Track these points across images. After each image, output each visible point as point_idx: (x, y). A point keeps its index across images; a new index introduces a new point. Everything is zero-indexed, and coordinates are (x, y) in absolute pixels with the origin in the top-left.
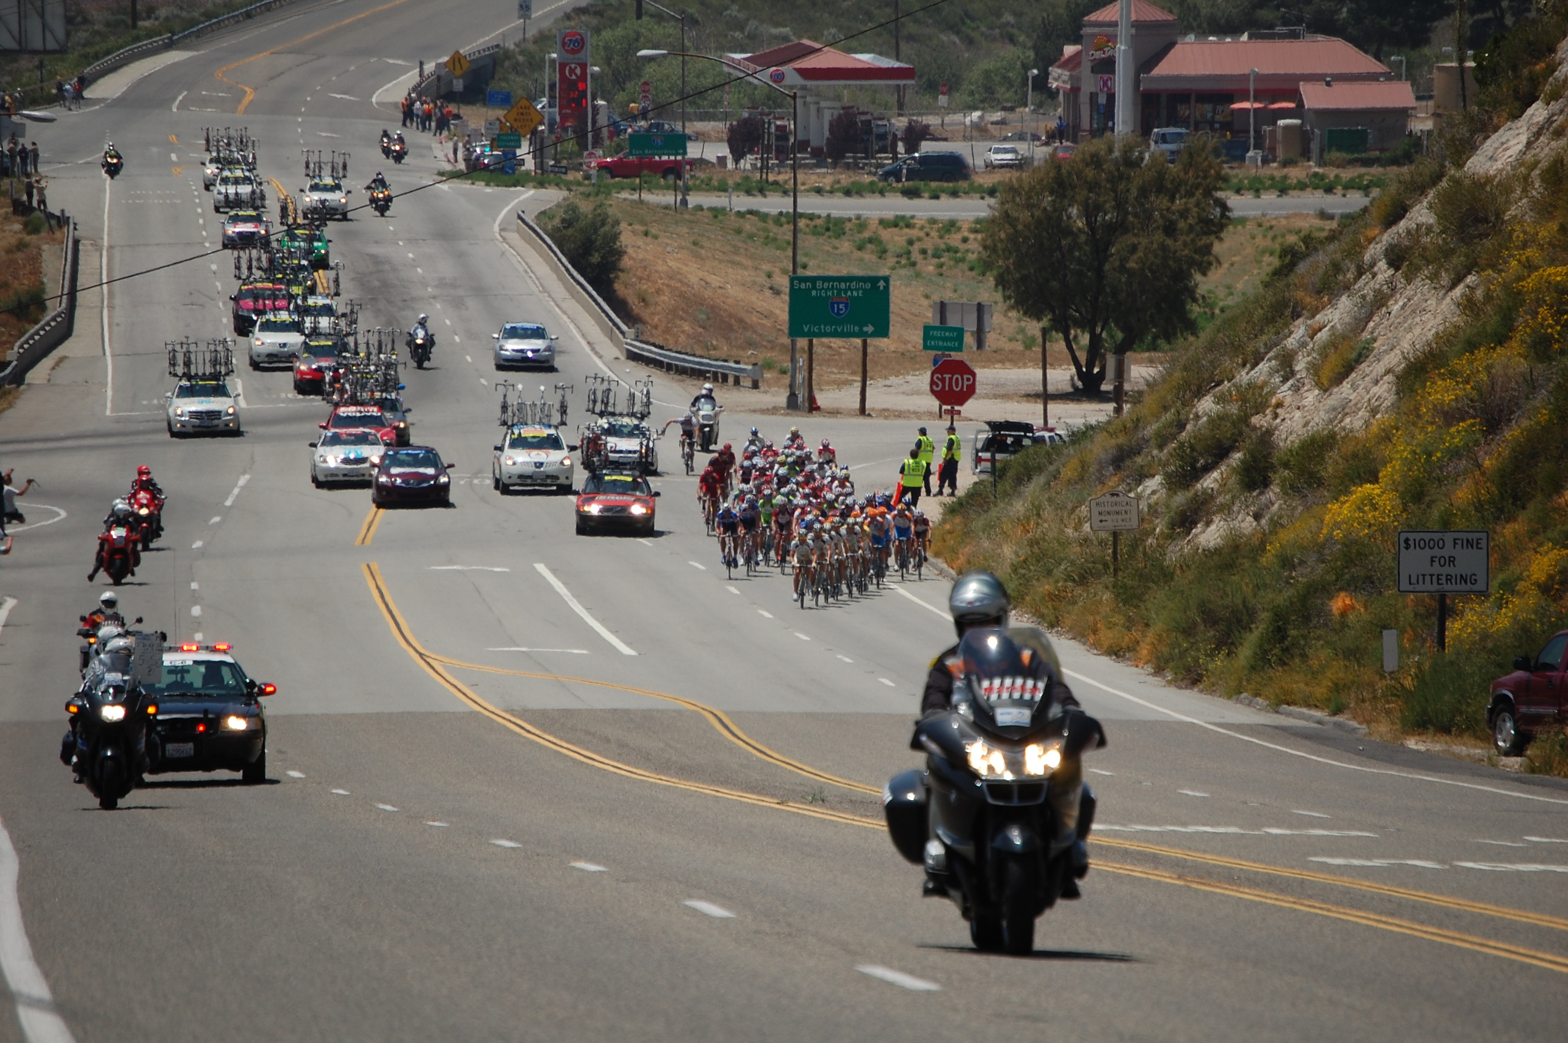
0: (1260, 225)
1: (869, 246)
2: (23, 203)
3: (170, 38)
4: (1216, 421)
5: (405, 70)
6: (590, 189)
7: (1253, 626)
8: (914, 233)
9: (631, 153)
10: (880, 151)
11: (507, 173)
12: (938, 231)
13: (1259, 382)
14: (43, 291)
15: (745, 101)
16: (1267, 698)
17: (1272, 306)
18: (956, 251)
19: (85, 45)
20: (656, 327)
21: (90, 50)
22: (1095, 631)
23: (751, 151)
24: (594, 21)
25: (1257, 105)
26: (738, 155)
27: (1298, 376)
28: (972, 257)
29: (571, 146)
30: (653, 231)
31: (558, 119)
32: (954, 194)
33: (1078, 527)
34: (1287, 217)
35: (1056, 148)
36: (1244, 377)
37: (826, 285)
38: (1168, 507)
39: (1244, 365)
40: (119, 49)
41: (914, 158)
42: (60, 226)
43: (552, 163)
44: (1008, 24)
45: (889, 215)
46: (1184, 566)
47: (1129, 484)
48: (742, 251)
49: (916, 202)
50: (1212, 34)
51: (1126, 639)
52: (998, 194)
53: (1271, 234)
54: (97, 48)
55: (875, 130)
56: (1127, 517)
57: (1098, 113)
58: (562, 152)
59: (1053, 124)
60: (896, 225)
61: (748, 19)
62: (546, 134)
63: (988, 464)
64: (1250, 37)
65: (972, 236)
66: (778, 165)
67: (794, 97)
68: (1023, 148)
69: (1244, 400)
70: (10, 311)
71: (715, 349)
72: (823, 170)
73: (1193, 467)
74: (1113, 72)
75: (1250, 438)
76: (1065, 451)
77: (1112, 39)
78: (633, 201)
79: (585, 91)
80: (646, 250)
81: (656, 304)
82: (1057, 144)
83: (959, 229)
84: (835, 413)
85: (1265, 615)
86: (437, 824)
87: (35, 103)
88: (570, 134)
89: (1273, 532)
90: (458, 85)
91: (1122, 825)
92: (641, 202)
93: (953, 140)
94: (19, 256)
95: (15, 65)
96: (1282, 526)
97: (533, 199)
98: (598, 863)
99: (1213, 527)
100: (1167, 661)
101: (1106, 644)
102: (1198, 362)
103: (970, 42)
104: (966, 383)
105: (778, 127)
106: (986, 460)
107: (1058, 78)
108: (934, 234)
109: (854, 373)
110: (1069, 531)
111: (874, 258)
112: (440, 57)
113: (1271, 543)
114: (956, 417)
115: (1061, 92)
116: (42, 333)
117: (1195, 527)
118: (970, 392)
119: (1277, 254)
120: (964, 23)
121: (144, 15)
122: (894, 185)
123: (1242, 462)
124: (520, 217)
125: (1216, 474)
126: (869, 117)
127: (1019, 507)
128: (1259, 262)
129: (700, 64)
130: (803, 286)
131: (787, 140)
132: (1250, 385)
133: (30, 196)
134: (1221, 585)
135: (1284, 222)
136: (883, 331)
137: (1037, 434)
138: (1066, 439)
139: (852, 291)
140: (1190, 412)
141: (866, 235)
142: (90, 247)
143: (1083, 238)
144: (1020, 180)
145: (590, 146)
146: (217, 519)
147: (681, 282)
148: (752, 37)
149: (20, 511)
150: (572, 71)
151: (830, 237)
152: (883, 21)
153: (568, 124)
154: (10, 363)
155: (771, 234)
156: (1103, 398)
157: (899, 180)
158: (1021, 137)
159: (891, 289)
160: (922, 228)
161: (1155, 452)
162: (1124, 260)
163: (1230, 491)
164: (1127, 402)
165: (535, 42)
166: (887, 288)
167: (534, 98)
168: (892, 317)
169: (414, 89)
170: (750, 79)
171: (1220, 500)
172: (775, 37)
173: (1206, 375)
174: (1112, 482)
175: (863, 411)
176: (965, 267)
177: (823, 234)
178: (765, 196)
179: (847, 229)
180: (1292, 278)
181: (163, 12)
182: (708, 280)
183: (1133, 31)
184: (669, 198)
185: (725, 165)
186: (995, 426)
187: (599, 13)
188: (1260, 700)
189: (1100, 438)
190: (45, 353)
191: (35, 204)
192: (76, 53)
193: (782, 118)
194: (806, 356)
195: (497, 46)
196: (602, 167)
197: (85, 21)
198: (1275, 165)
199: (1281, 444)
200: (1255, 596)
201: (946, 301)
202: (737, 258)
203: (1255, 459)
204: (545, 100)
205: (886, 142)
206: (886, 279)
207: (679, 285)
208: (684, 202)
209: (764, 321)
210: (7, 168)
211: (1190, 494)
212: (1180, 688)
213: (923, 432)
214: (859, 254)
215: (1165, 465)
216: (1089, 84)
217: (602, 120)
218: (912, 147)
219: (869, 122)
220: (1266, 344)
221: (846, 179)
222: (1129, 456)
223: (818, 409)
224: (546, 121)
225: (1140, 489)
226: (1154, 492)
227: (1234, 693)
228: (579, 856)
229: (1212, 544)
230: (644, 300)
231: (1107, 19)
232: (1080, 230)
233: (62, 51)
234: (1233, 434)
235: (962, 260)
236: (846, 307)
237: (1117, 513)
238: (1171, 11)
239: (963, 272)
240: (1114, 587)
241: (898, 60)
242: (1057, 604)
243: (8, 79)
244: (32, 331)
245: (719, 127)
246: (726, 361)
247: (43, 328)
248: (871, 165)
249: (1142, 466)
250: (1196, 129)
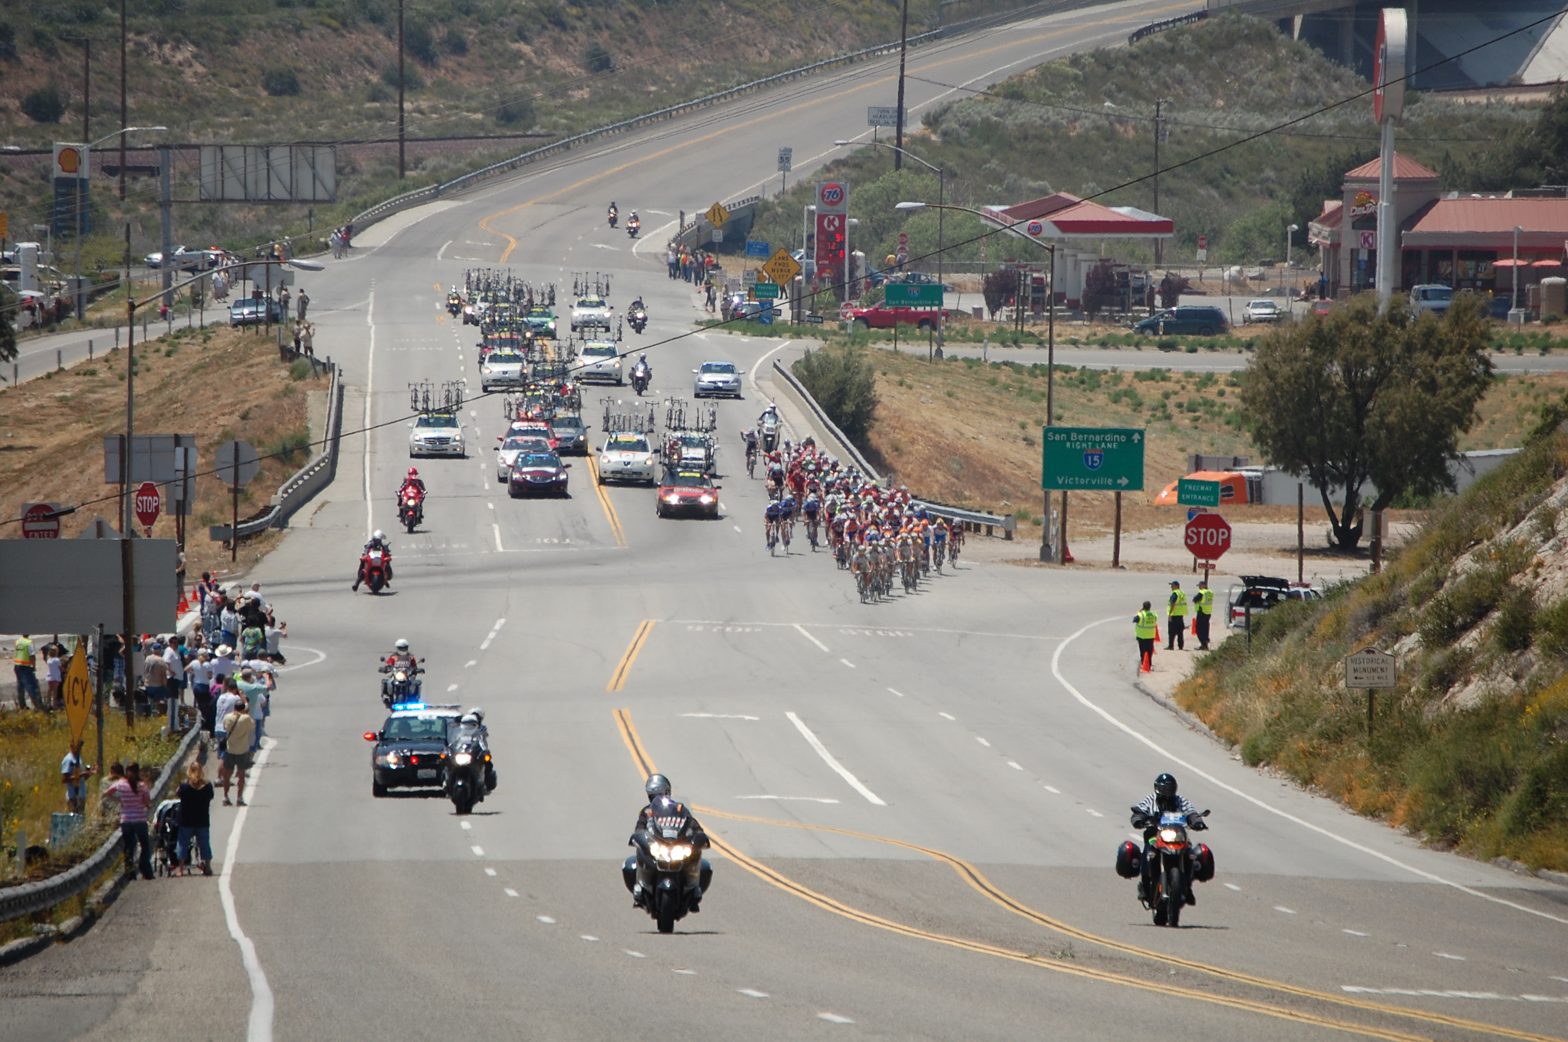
0: (1522, 382)
1: (1125, 400)
2: (290, 350)
3: (436, 188)
4: (1475, 580)
5: (667, 220)
6: (847, 339)
7: (1512, 788)
8: (1170, 386)
9: (887, 304)
10: (1136, 304)
11: (764, 322)
12: (1195, 384)
13: (1519, 542)
14: (308, 436)
15: (1003, 254)
16: (1526, 862)
17: (1533, 464)
18: (1212, 406)
19: (354, 194)
20: (909, 476)
21: (359, 200)
22: (1350, 791)
23: (1007, 303)
24: (854, 174)
25: (1520, 263)
26: (994, 306)
27: (1560, 536)
28: (1227, 411)
29: (828, 297)
30: (908, 382)
31: (816, 269)
32: (1212, 347)
33: (1333, 683)
34: (1550, 376)
35: (1316, 303)
36: (1503, 536)
37: (1081, 436)
38: (1425, 665)
39: (1504, 524)
40: (389, 198)
41: (1172, 312)
42: (326, 372)
43: (808, 313)
44: (1267, 179)
45: (1146, 368)
46: (1442, 724)
47: (1385, 641)
48: (996, 402)
49: (1172, 354)
50: (1475, 191)
51: (1382, 799)
52: (1255, 348)
53: (1533, 392)
54: (365, 197)
55: (1132, 284)
56: (1383, 675)
57: (1359, 269)
58: (819, 302)
59: (1314, 279)
60: (1153, 379)
61: (1005, 173)
62: (804, 284)
63: (1243, 619)
64: (1514, 195)
65: (1228, 390)
66: (1032, 317)
67: (1052, 250)
68: (1282, 303)
69: (1504, 559)
70: (274, 456)
71: (970, 498)
72: (1080, 322)
73: (1451, 625)
74: (1375, 229)
75: (1509, 597)
76: (1320, 607)
77: (1373, 195)
78: (889, 352)
79: (843, 242)
80: (900, 400)
81: (910, 453)
82: (1317, 300)
83: (1216, 382)
84: (1087, 565)
85: (1525, 777)
86: (685, 972)
87: (304, 251)
88: (828, 285)
89: (1533, 694)
90: (718, 236)
91: (1379, 988)
92: (896, 352)
93: (1211, 294)
94: (286, 402)
95: (285, 214)
96: (1543, 688)
97: (788, 349)
98: (844, 1014)
99: (1471, 687)
100: (1422, 823)
101: (1361, 804)
102: (1457, 520)
103: (1229, 195)
104: (1221, 537)
105: (1035, 280)
106: (1240, 614)
107: (1318, 233)
108: (1190, 387)
109: (1107, 525)
110: (1324, 688)
111: (1129, 411)
112: (700, 208)
113: (1530, 705)
114: (1210, 571)
115: (1321, 248)
116: (306, 477)
117: (1453, 686)
118: (1226, 545)
119: (1540, 413)
120: (1224, 178)
121: (412, 165)
122: (1151, 338)
123: (1502, 621)
124: (775, 366)
125: (1474, 634)
126: (1126, 270)
127: (1273, 662)
128: (1520, 421)
129: (959, 216)
130: (1057, 437)
131: (1044, 291)
132: (1510, 544)
133: (298, 342)
134: (1479, 745)
135: (1546, 380)
136: (1137, 483)
137: (1292, 589)
138: (1322, 595)
139: (1106, 443)
140: (1447, 571)
141: (1122, 387)
142: (356, 394)
143: (1343, 392)
144: (1276, 334)
145: (847, 296)
146: (472, 663)
147: (935, 432)
148: (1010, 190)
149: (282, 653)
150: (831, 222)
151: (1085, 390)
152: (1142, 175)
153: (825, 275)
154: (273, 507)
155: (1026, 385)
156: (1359, 554)
157: (1156, 333)
158: (1279, 293)
159: (1146, 441)
160: (1178, 382)
161: (1412, 609)
162: (1383, 415)
163: (1489, 650)
164: (1384, 558)
165: (794, 194)
166: (1141, 441)
167: (792, 249)
168: (1146, 470)
169: (674, 240)
170: (1008, 231)
171: (1478, 659)
172: (1033, 190)
173: (1465, 533)
174: (1369, 638)
175: (1116, 563)
176: (1221, 420)
177: (1078, 387)
178: (1020, 347)
179: (1102, 382)
180: (1556, 438)
181: (431, 163)
182: (963, 431)
183: (1395, 188)
184: (923, 349)
185: (981, 318)
186: (1249, 581)
187: (858, 166)
188: (1518, 863)
189: (1356, 594)
190: (308, 498)
191: (302, 350)
192: (345, 203)
193: (1038, 271)
194: (1060, 508)
195: (757, 198)
196: (859, 317)
197: (354, 171)
198: (1538, 322)
199: (1543, 605)
200: (1514, 755)
201: (1203, 455)
202: (991, 409)
203: (1515, 619)
204: (803, 251)
205: (1144, 295)
206: (1141, 433)
207: (932, 435)
208: (939, 353)
209: (1017, 472)
210: (277, 315)
211: (1447, 652)
212: (1437, 850)
213: (1176, 585)
214: (1114, 407)
215: (1422, 622)
216: (1350, 240)
217: (861, 273)
218: (1170, 300)
219: (1126, 274)
220: (1527, 503)
221: (1101, 331)
222: (1384, 613)
223: (1071, 560)
224: (804, 271)
225: (1396, 647)
226: (1411, 650)
227: (1492, 855)
228: (825, 1007)
229: (1470, 704)
230: (897, 449)
231: (1368, 175)
232: (1339, 385)
233: (331, 201)
234: (1492, 593)
235: (1220, 414)
236: (1100, 459)
237: (1374, 670)
238: (1434, 170)
239: (1220, 426)
240: (1369, 745)
241: (1156, 213)
242: (1311, 760)
243: (278, 227)
244: (295, 476)
245: (978, 278)
246: (979, 512)
247: (307, 473)
248: (1127, 318)
249: (1399, 623)
250: (1458, 287)
